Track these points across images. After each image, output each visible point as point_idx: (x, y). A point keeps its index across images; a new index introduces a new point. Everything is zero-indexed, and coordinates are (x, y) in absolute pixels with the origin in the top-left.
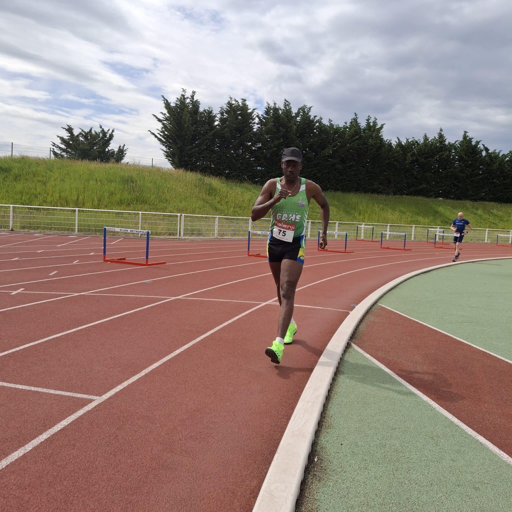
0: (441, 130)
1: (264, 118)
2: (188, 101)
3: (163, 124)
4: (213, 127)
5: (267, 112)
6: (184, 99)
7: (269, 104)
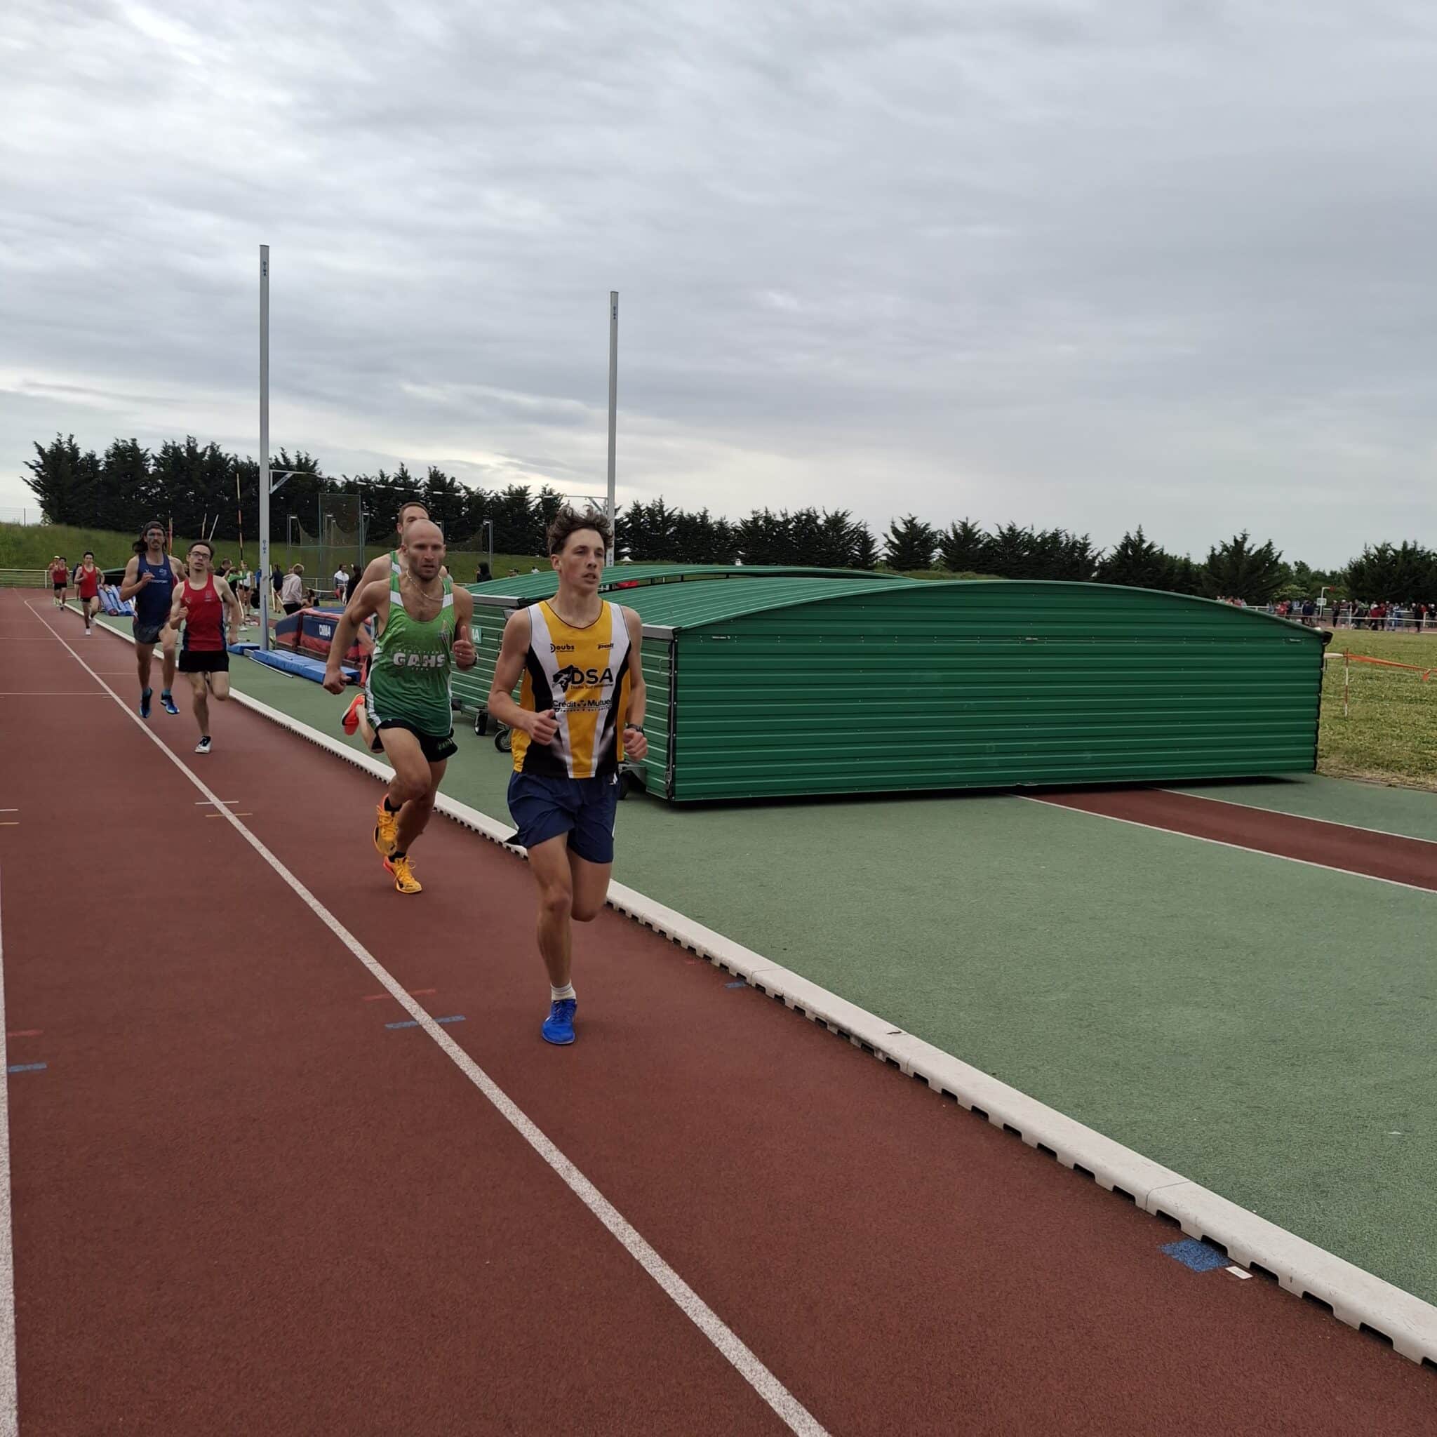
0: (402, 465)
1: (162, 458)
2: (66, 445)
3: (37, 471)
4: (97, 473)
5: (165, 451)
6: (61, 443)
7: (166, 443)
